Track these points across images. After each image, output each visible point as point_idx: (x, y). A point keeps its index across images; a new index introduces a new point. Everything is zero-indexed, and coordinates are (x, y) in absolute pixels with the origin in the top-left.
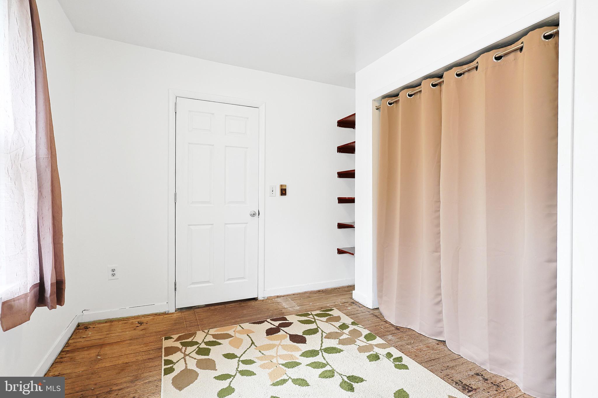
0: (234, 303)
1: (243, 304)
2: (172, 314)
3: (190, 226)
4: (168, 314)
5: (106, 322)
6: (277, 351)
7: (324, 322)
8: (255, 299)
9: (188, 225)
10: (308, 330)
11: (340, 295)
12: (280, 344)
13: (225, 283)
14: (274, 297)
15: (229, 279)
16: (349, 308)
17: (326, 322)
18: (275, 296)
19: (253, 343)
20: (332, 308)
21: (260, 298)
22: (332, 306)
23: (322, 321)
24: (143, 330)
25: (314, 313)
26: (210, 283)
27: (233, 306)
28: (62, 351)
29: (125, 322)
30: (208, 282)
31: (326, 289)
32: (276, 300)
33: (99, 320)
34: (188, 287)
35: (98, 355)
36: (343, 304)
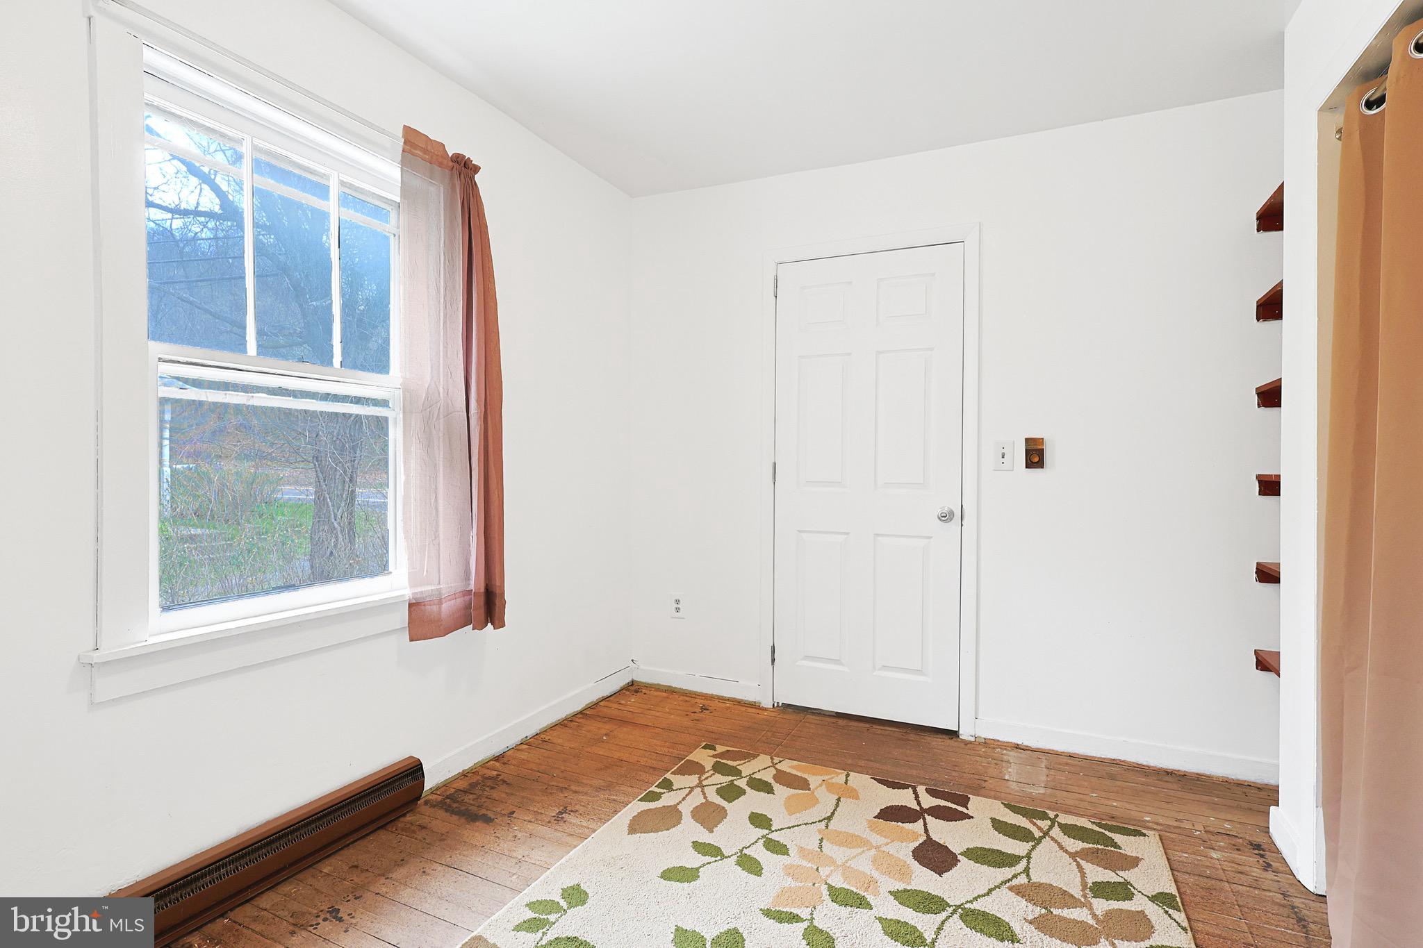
0: (897, 727)
1: (912, 736)
2: (765, 709)
3: (802, 534)
4: (757, 708)
5: (665, 691)
6: (854, 857)
7: (1066, 851)
8: (953, 734)
9: (798, 531)
10: (993, 851)
11: (1237, 807)
12: (877, 848)
13: (875, 674)
14: (1007, 744)
15: (884, 668)
16: (1214, 855)
17: (1073, 856)
18: (1009, 743)
19: (829, 818)
20: (1144, 831)
21: (965, 734)
22: (1157, 824)
23: (1061, 847)
24: (695, 722)
25: (1064, 819)
26: (843, 665)
27: (888, 732)
28: (581, 712)
29: (687, 699)
30: (837, 662)
31: (1197, 774)
32: (1005, 754)
33: (658, 685)
34: (797, 664)
35: (606, 735)
36: (1205, 836)
